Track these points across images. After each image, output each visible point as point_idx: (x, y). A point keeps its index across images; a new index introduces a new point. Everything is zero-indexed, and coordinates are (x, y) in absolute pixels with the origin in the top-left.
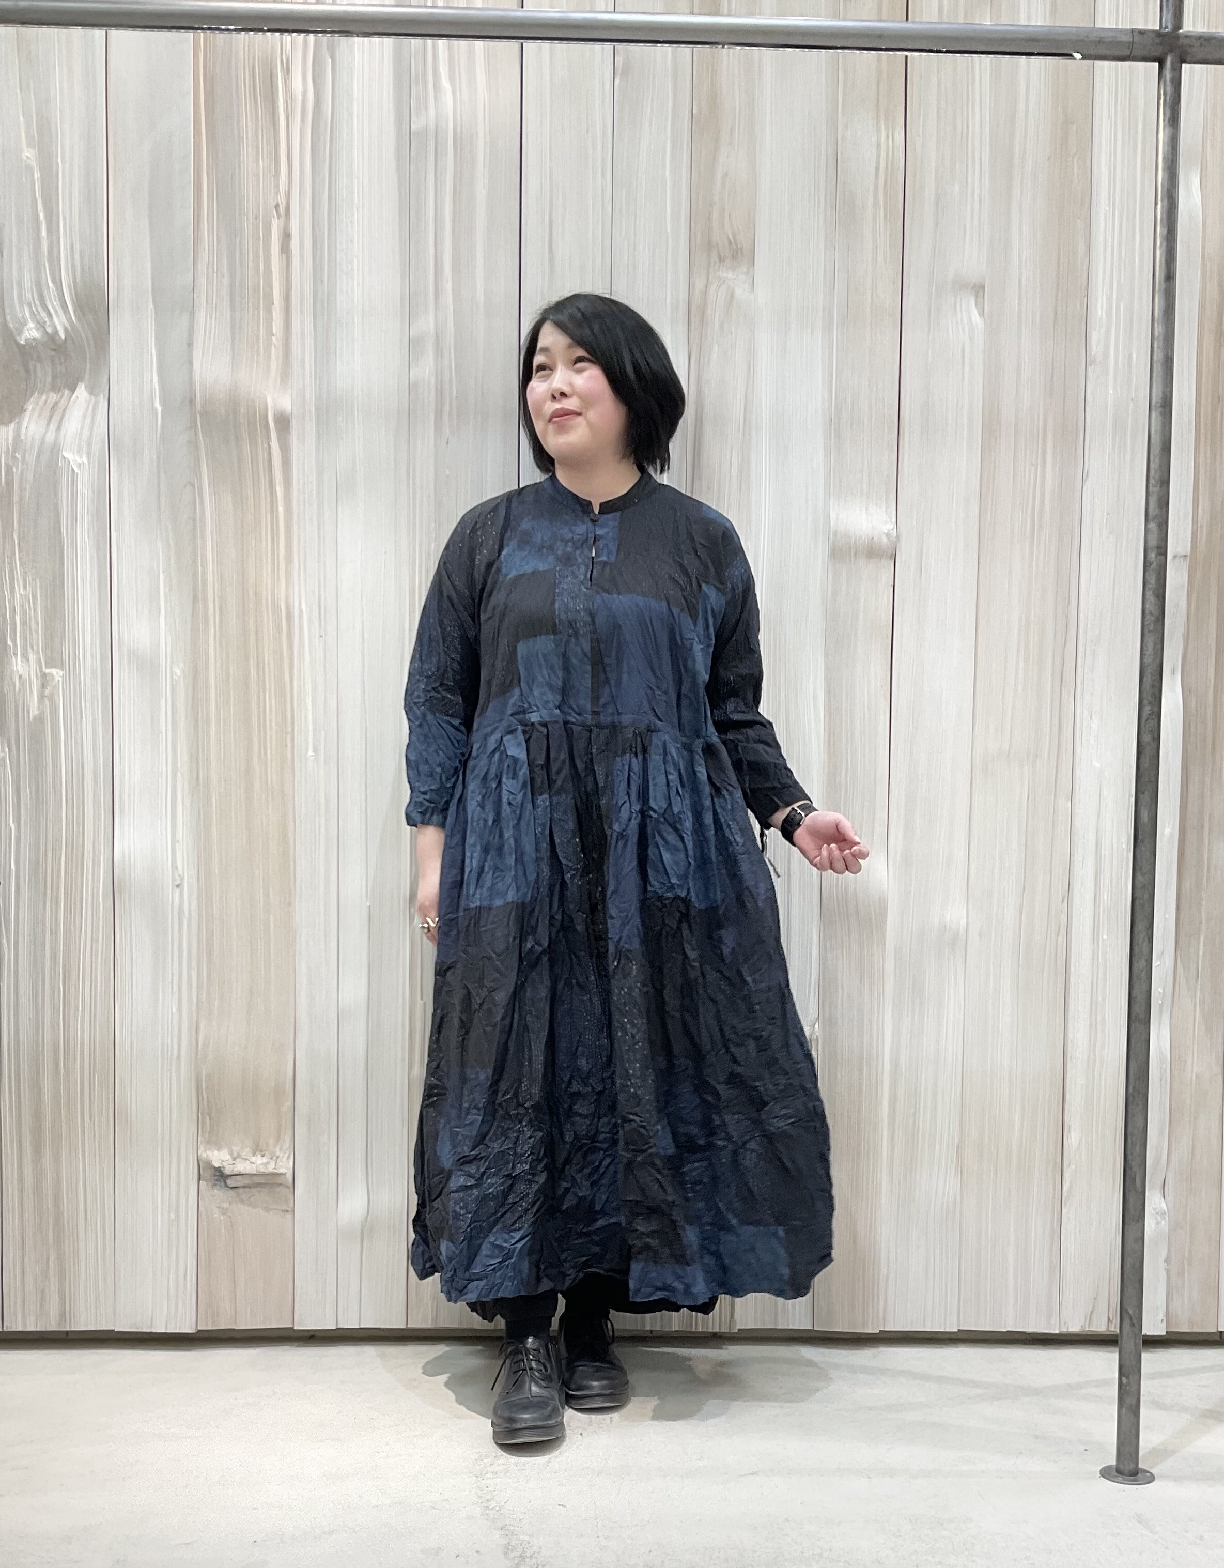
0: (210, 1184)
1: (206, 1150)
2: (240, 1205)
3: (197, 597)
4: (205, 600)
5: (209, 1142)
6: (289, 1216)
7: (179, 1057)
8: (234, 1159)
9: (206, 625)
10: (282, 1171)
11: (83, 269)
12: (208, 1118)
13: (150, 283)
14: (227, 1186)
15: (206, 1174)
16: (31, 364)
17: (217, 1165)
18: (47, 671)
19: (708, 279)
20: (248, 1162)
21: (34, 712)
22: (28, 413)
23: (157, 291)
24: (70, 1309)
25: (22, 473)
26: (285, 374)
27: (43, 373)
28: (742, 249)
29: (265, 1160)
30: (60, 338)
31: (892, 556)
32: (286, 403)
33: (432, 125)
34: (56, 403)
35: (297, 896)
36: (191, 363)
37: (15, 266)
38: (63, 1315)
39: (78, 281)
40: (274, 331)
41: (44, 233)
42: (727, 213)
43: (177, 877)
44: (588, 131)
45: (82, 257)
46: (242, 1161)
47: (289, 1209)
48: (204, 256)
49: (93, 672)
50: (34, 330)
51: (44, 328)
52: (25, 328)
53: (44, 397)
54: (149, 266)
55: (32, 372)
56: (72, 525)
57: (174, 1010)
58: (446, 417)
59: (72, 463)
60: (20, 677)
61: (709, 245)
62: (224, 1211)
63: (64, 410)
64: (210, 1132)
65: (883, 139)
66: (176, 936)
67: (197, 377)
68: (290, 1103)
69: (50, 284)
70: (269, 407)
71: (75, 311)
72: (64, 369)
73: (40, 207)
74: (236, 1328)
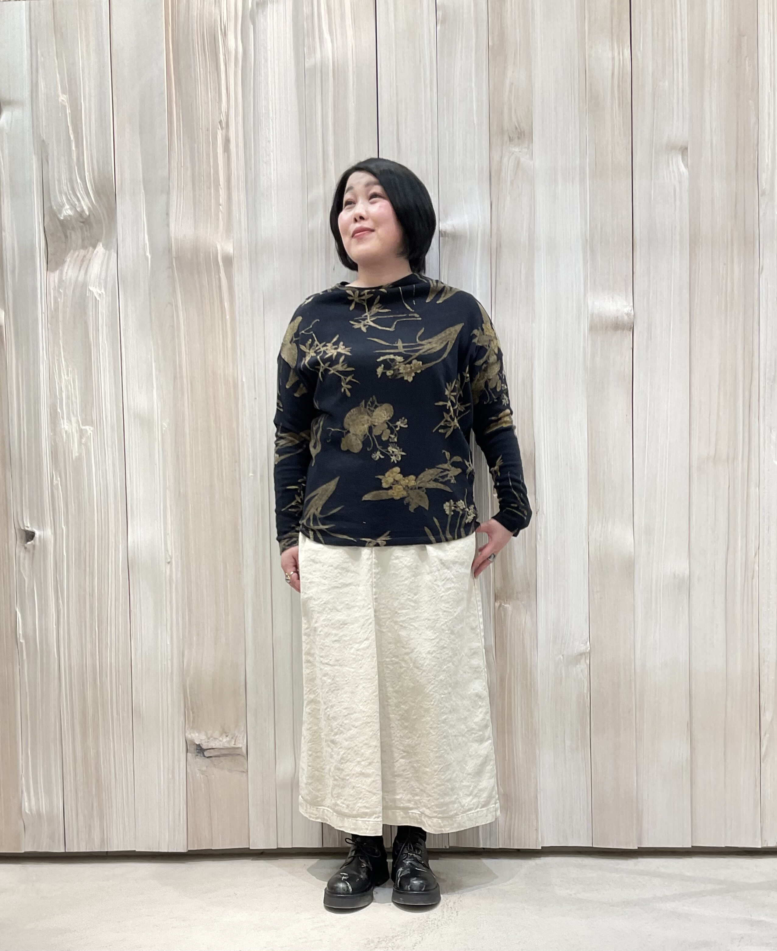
0: (194, 755)
1: (190, 733)
2: (213, 769)
3: (176, 377)
4: (181, 377)
5: (193, 728)
6: (244, 775)
7: (172, 673)
8: (209, 739)
9: (183, 394)
10: (240, 746)
11: (99, 168)
12: (191, 713)
13: (141, 176)
14: (205, 756)
15: (192, 748)
16: (68, 232)
17: (197, 743)
18: (83, 428)
19: (502, 153)
20: (217, 740)
21: (75, 454)
22: (67, 264)
23: (146, 182)
24: (107, 837)
25: (64, 302)
26: (229, 228)
27: (76, 237)
28: (524, 132)
29: (228, 739)
30: (86, 214)
31: (630, 328)
32: (230, 248)
33: (319, 64)
34: (84, 256)
35: (245, 567)
36: (168, 225)
37: (56, 170)
38: (103, 841)
39: (96, 178)
40: (221, 202)
41: (74, 148)
42: (513, 110)
43: (168, 557)
44: (420, 61)
45: (98, 162)
46: (213, 740)
47: (245, 771)
48: (175, 156)
49: (112, 428)
50: (69, 210)
51: (75, 208)
52: (64, 209)
53: (77, 253)
54: (140, 165)
55: (69, 237)
56: (96, 334)
57: (168, 643)
59: (95, 293)
60: (66, 432)
61: (502, 132)
62: (203, 773)
63: (90, 260)
64: (193, 722)
65: (616, 54)
66: (168, 595)
67: (172, 235)
68: (244, 701)
69: (79, 180)
70: (219, 251)
71: (94, 196)
72: (89, 235)
73: (71, 131)
74: (213, 848)
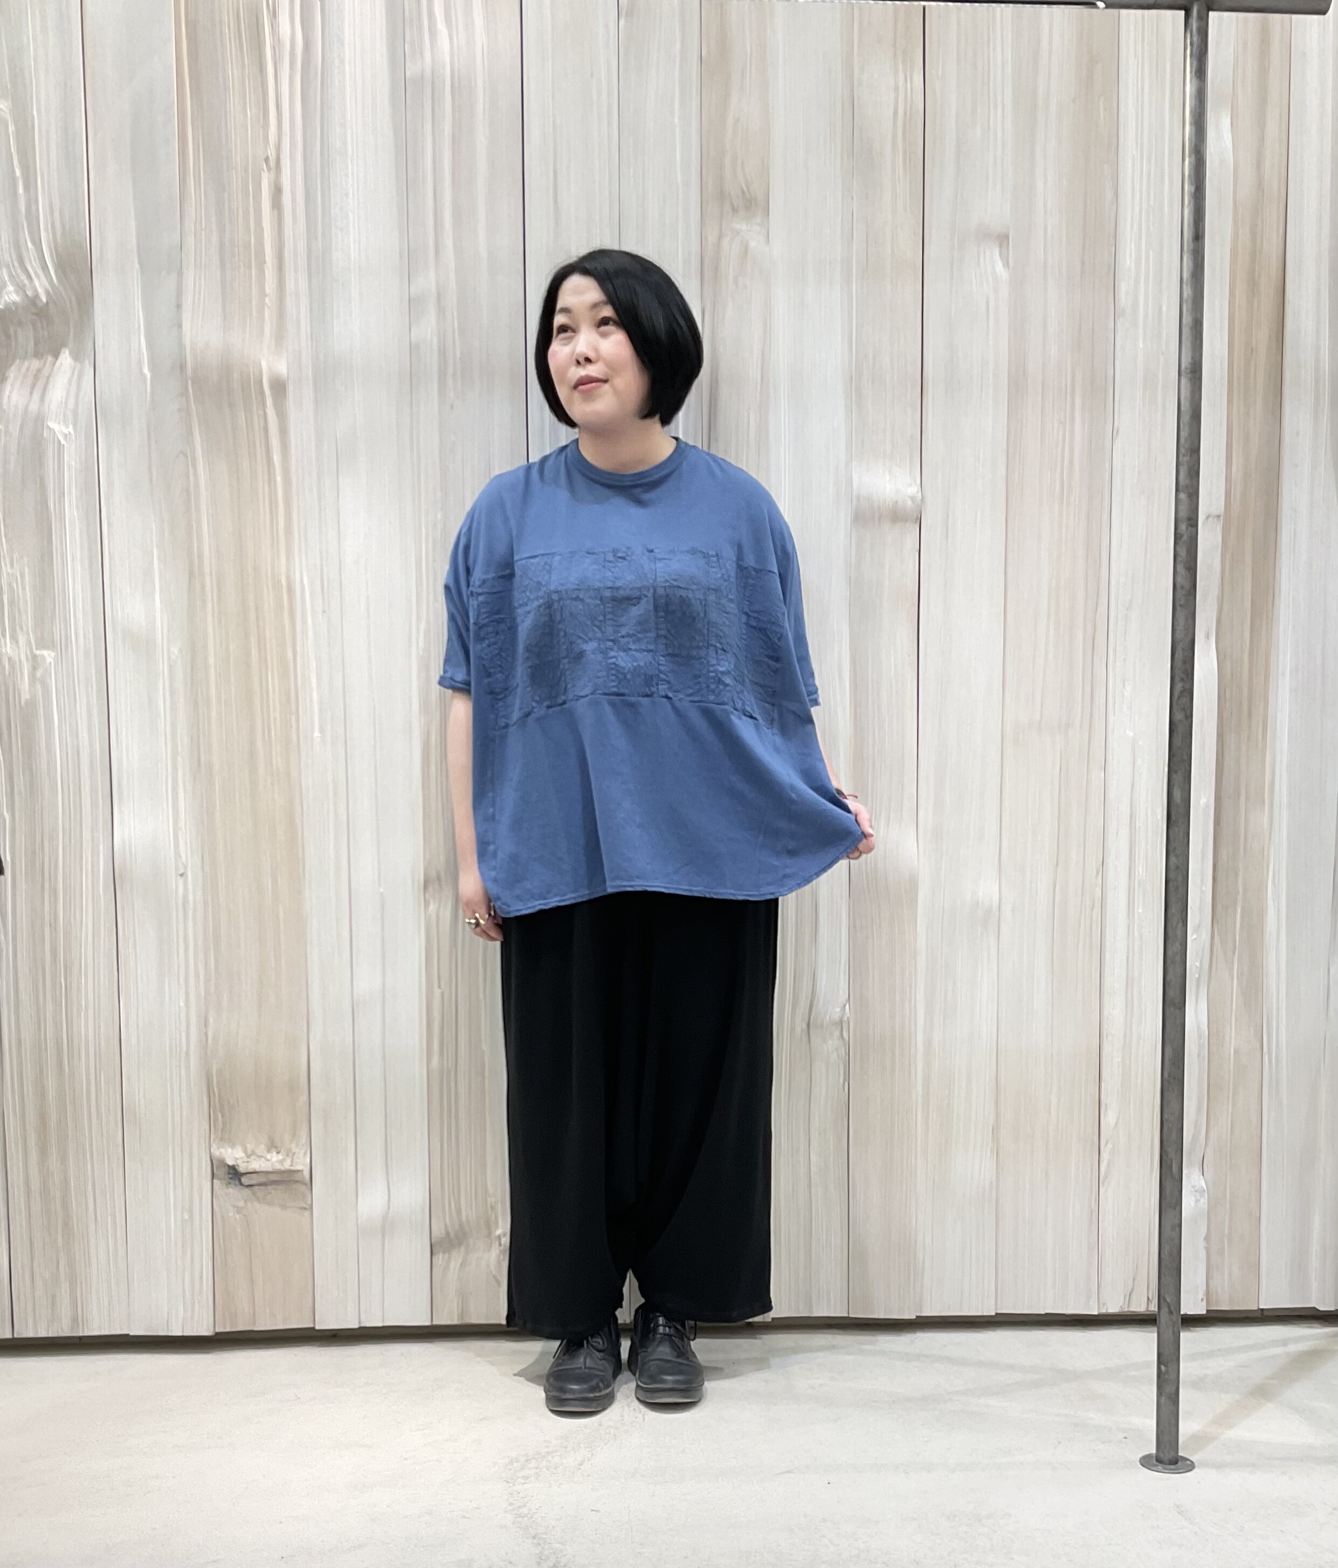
0: (224, 1182)
1: (218, 1148)
2: (257, 1205)
3: (193, 574)
4: (202, 574)
5: (222, 1139)
6: (307, 1213)
7: (187, 1053)
8: (248, 1157)
9: (204, 602)
10: (299, 1167)
11: (64, 227)
12: (220, 1116)
13: (134, 241)
14: (241, 1184)
15: (221, 1172)
16: (11, 330)
17: (230, 1163)
18: (38, 652)
19: (721, 230)
20: (263, 1159)
21: (26, 696)
22: (10, 381)
23: (143, 251)
24: (82, 1313)
25: (5, 446)
26: (280, 334)
27: (25, 337)
28: (755, 199)
29: (280, 1157)
30: (42, 301)
31: (917, 520)
32: (282, 368)
33: (428, 72)
34: (39, 371)
35: (307, 884)
36: (180, 326)
38: (75, 1320)
39: (59, 240)
40: (267, 290)
41: (21, 190)
42: (739, 162)
43: (180, 865)
44: (592, 75)
45: (61, 215)
46: (256, 1158)
47: (307, 1207)
48: (191, 213)
49: (87, 653)
50: (13, 294)
51: (25, 291)
52: (4, 291)
53: (26, 363)
54: (133, 223)
55: (13, 338)
56: (59, 500)
57: (182, 1004)
58: (450, 381)
59: (57, 433)
60: (10, 659)
61: (721, 195)
62: (239, 1210)
63: (48, 378)
64: (222, 1130)
65: (901, 83)
66: (181, 925)
67: (187, 342)
68: (305, 1097)
69: (30, 244)
70: (264, 371)
71: (56, 272)
72: (46, 334)
73: (16, 163)
74: (256, 1329)
